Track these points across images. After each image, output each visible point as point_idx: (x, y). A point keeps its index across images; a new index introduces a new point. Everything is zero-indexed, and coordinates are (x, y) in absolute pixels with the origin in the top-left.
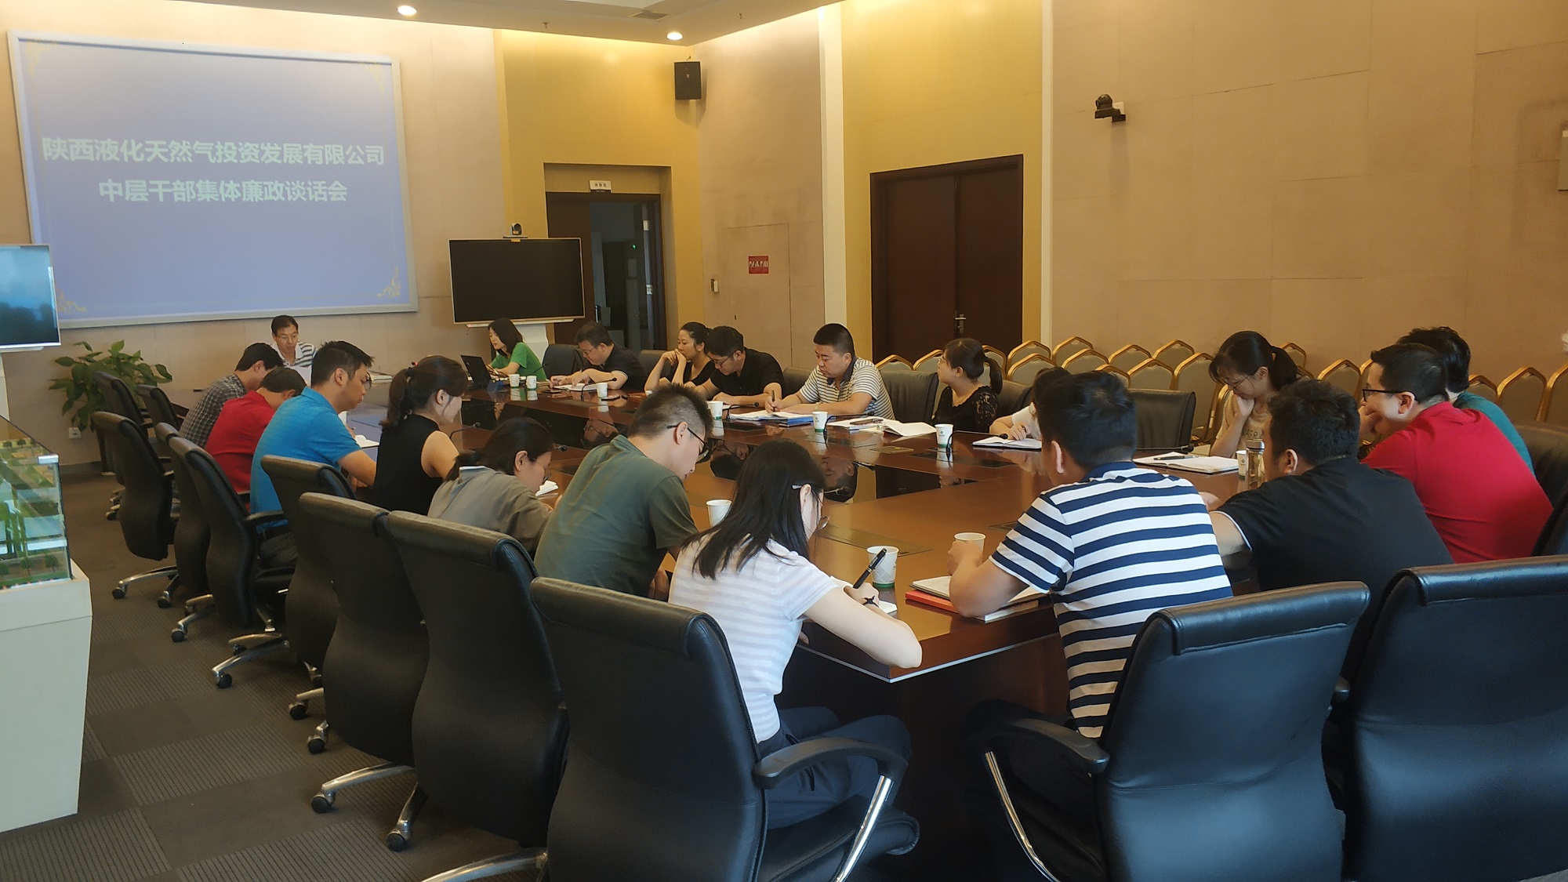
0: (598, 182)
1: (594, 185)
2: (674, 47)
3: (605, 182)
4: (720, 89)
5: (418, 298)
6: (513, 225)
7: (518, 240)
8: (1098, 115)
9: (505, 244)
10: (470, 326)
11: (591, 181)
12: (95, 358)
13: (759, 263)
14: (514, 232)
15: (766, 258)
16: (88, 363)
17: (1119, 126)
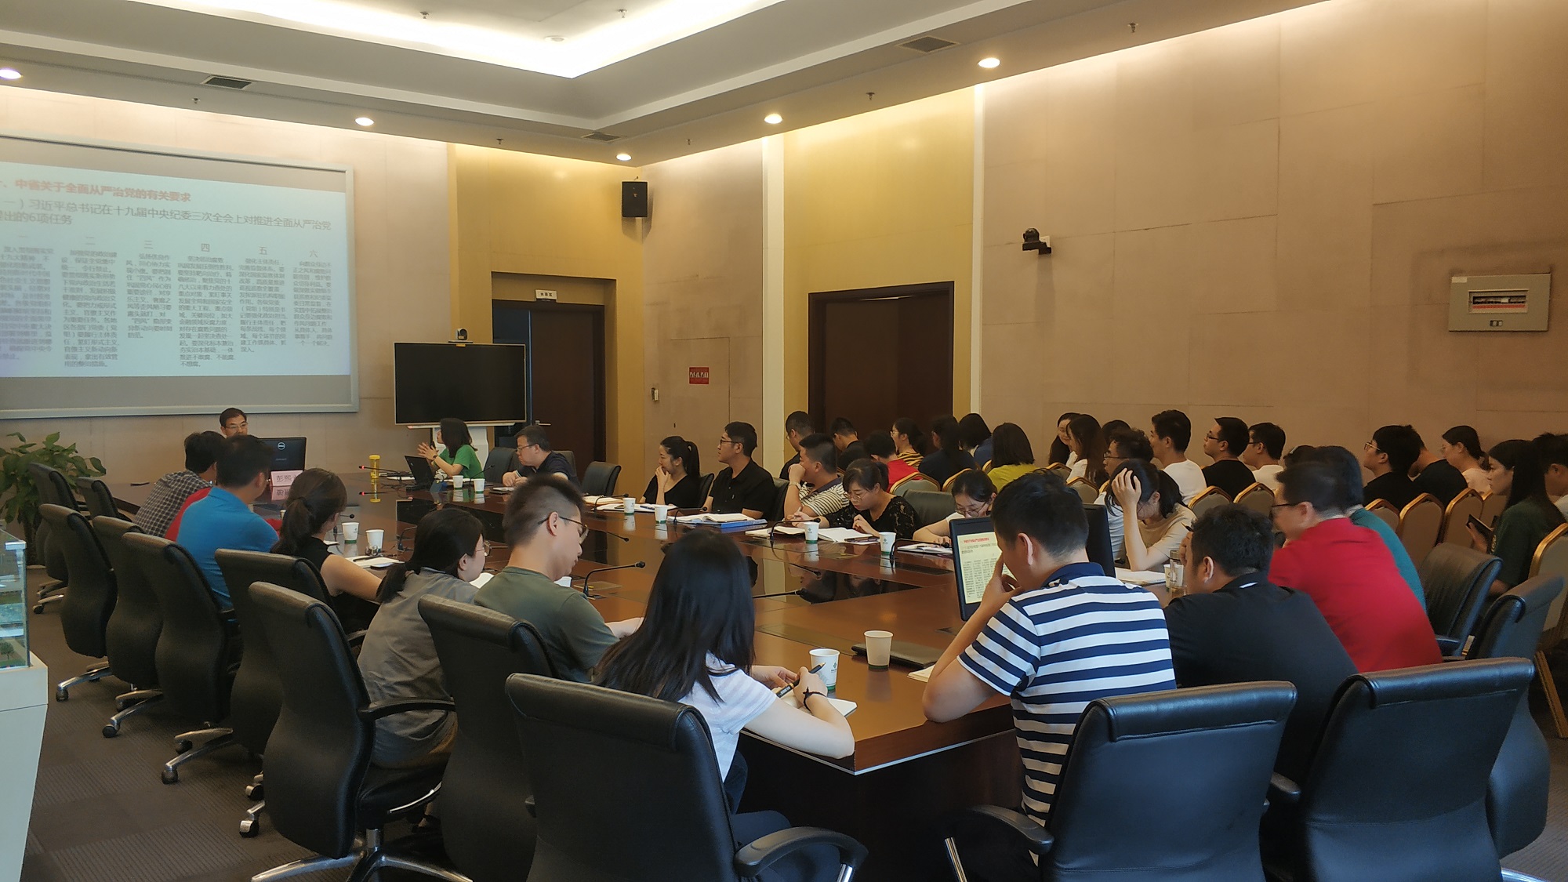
0: (544, 292)
1: (540, 294)
2: (622, 168)
3: (551, 292)
4: (664, 209)
5: (360, 398)
6: (459, 330)
7: (464, 345)
8: (1026, 247)
9: (449, 348)
10: (410, 427)
11: (537, 291)
12: (28, 449)
13: (700, 374)
14: (460, 337)
15: (707, 370)
16: (21, 455)
17: (1045, 258)
